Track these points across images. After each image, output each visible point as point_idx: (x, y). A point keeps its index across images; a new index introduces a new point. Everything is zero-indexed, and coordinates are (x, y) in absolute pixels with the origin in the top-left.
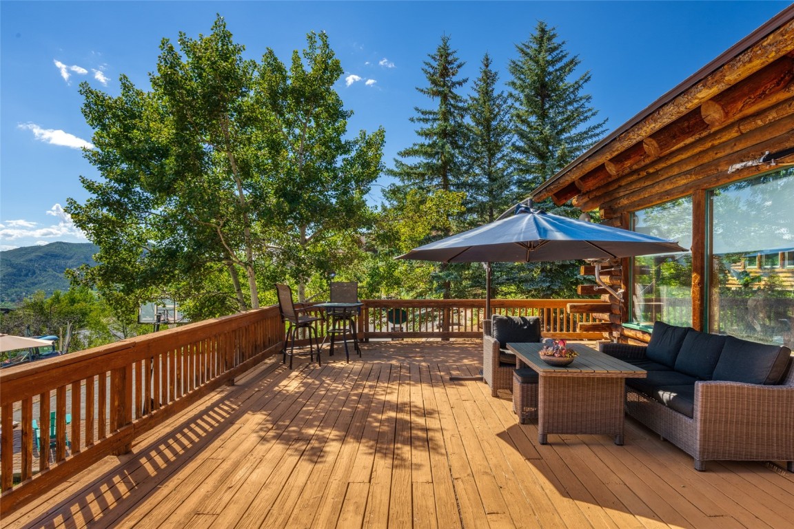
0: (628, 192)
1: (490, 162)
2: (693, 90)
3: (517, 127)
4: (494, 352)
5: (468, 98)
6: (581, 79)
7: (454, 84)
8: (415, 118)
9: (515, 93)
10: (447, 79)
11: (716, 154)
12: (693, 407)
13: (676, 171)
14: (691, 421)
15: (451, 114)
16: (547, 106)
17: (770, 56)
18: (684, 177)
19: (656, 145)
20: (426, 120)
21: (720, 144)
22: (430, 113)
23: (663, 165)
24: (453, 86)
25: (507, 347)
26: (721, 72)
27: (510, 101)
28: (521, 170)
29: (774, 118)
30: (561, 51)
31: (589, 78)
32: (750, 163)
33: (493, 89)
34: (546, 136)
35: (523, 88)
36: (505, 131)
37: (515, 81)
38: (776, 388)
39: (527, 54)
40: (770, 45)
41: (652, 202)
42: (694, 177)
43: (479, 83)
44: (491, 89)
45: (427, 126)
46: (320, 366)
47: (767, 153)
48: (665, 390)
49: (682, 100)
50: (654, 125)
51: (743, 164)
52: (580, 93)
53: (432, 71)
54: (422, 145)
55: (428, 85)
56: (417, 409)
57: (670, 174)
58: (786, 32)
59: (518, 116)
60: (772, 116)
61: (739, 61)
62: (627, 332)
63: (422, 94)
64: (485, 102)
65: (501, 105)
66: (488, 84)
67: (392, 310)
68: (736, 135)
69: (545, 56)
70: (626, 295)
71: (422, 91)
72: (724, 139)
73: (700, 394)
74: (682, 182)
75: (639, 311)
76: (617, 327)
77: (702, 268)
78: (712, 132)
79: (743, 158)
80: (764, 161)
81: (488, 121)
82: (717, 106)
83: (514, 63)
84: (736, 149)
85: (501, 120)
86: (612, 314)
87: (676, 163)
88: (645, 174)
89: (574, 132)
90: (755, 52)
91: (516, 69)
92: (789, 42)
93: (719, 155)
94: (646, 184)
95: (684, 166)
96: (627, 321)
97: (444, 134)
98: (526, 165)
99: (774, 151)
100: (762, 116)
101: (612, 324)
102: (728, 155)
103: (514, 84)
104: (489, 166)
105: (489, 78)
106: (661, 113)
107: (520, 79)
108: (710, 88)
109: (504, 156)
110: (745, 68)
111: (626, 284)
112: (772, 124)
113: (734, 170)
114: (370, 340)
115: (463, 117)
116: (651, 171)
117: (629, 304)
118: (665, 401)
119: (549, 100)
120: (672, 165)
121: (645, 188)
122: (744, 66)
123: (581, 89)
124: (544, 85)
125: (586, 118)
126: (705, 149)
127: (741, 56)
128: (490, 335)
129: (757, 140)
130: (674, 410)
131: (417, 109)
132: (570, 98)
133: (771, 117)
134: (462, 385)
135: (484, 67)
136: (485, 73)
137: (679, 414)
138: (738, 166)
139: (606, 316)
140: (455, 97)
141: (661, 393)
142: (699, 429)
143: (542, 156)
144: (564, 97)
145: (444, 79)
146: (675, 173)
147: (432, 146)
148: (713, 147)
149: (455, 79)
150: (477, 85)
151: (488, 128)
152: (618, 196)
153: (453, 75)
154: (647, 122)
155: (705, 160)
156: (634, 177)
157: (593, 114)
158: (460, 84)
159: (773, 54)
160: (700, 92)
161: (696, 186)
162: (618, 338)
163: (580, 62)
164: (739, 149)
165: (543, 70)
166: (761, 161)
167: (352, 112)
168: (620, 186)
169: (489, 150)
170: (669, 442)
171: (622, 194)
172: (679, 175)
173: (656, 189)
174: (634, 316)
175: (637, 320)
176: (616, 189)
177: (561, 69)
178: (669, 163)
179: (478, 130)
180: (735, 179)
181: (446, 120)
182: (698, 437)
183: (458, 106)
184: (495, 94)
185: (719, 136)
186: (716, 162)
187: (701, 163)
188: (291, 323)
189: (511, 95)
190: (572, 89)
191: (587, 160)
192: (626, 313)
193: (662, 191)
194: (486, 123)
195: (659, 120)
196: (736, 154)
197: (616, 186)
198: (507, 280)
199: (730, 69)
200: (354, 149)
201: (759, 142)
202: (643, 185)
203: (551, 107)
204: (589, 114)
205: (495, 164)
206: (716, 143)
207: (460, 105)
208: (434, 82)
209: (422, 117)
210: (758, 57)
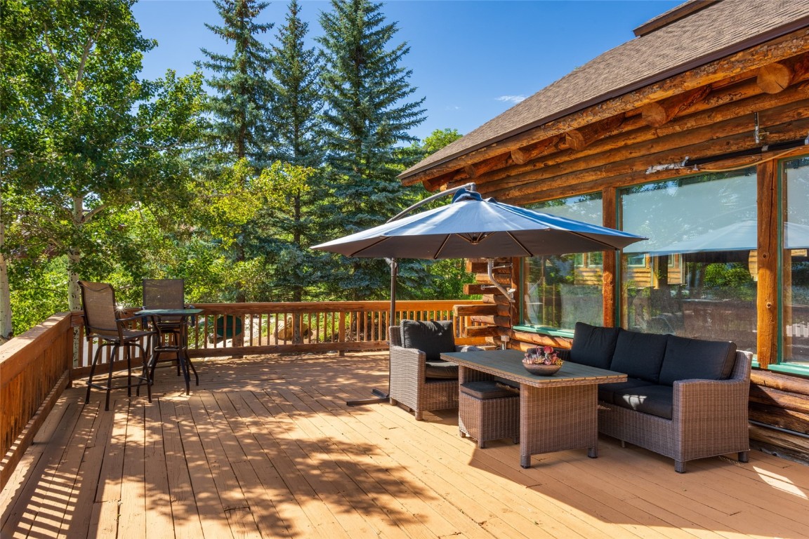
0: (519, 183)
1: (297, 131)
2: (647, 89)
3: (329, 92)
4: (420, 366)
5: (271, 48)
6: (398, 49)
7: (255, 28)
8: (201, 63)
9: (327, 51)
10: (246, 19)
11: (631, 153)
12: (672, 409)
13: (582, 166)
14: (670, 422)
15: (251, 64)
16: (362, 74)
17: (734, 72)
18: (592, 173)
19: (581, 138)
20: (218, 68)
21: (634, 144)
22: (223, 59)
23: (567, 159)
24: (253, 30)
25: (441, 358)
26: (682, 77)
27: (322, 62)
28: (334, 145)
29: (692, 126)
30: (379, 14)
31: (408, 49)
32: (672, 166)
33: (302, 43)
34: (364, 108)
35: (338, 49)
36: (314, 96)
37: (329, 38)
38: (726, 382)
39: (341, 9)
40: (738, 62)
41: (553, 196)
42: (604, 175)
43: (284, 31)
44: (299, 42)
45: (220, 75)
46: (150, 401)
47: (687, 158)
48: (631, 394)
49: (632, 97)
50: (592, 118)
51: (665, 166)
52: (399, 64)
53: (227, 7)
54: (215, 99)
55: (222, 23)
56: (349, 446)
57: (575, 169)
58: (757, 53)
59: (332, 80)
60: (691, 124)
61: (704, 71)
62: (518, 336)
63: (212, 33)
64: (293, 57)
65: (312, 64)
66: (296, 35)
67: (222, 318)
68: (653, 137)
69: (362, 17)
70: (516, 295)
71: (213, 29)
72: (639, 140)
73: (681, 394)
74: (590, 177)
75: (531, 313)
76: (505, 330)
77: (614, 266)
78: (624, 131)
79: (661, 160)
80: (686, 165)
81: (298, 80)
82: (660, 108)
83: (326, 16)
84: (653, 151)
85: (311, 82)
86: (496, 316)
87: (582, 157)
88: (543, 165)
89: (391, 107)
90: (722, 66)
91: (328, 22)
92: (756, 63)
93: (633, 155)
94: (544, 177)
95: (593, 162)
96: (518, 324)
97: (243, 88)
98: (339, 139)
99: (694, 157)
100: (681, 123)
101: (498, 327)
102: (643, 156)
103: (326, 41)
104: (297, 137)
105: (297, 29)
106: (604, 107)
107: (333, 36)
108: (666, 90)
109: (314, 125)
110: (707, 78)
111: (517, 283)
112: (690, 132)
113: (654, 171)
114: (193, 360)
115: (265, 70)
116: (550, 163)
117: (520, 304)
118: (633, 404)
119: (365, 67)
120: (577, 160)
121: (543, 181)
122: (708, 76)
123: (399, 61)
124: (359, 49)
125: (404, 94)
126: (616, 147)
127: (706, 67)
128: (400, 345)
129: (676, 145)
130: (645, 413)
131: (205, 52)
132: (388, 69)
133: (689, 125)
134: (367, 410)
135: (291, 15)
136: (293, 21)
137: (652, 417)
138: (659, 168)
139: (490, 319)
140: (255, 44)
141: (626, 397)
142: (680, 430)
143: (358, 130)
144: (381, 67)
145: (242, 18)
146: (582, 168)
147: (228, 101)
148: (626, 147)
149: (256, 21)
150: (282, 34)
151: (295, 88)
152: (506, 186)
153: (253, 16)
154: (585, 114)
155: (618, 158)
156: (528, 168)
157: (412, 91)
158: (263, 28)
159: (738, 70)
160: (655, 92)
161: (608, 183)
162: (507, 343)
163: (397, 30)
164: (656, 151)
165: (360, 32)
166: (683, 165)
167: (156, 44)
168: (509, 176)
169: (297, 116)
170: (640, 447)
171: (511, 185)
172: (586, 170)
173: (558, 183)
174: (525, 317)
175: (530, 322)
176: (503, 179)
177: (377, 33)
178: (573, 157)
179: (283, 88)
180: (652, 179)
181: (244, 71)
182: (680, 439)
183: (259, 56)
184: (305, 49)
185: (633, 136)
186: (630, 162)
187: (612, 161)
188: (100, 341)
189: (322, 54)
190: (388, 60)
191: (495, 145)
192: (516, 315)
193: (565, 185)
194: (294, 82)
195: (599, 114)
196: (653, 156)
197: (504, 176)
198: (322, 277)
199: (691, 76)
200: (156, 94)
201: (677, 147)
202: (540, 177)
203: (366, 76)
204: (407, 90)
205: (303, 134)
206: (630, 142)
207: (263, 55)
208: (229, 20)
209: (212, 62)
210: (722, 69)
